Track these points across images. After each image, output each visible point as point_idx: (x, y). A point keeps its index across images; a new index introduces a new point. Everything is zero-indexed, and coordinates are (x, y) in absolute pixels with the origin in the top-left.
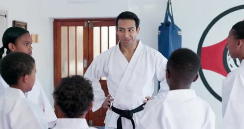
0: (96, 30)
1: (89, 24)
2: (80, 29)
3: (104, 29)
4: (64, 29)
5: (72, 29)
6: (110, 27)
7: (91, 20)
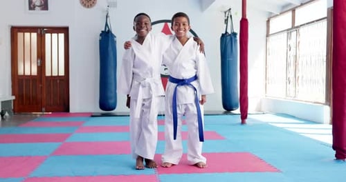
0: (48, 36)
1: (41, 31)
2: (34, 35)
3: (55, 35)
4: (20, 35)
5: (27, 35)
6: (60, 34)
7: (43, 28)
